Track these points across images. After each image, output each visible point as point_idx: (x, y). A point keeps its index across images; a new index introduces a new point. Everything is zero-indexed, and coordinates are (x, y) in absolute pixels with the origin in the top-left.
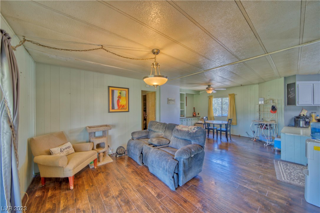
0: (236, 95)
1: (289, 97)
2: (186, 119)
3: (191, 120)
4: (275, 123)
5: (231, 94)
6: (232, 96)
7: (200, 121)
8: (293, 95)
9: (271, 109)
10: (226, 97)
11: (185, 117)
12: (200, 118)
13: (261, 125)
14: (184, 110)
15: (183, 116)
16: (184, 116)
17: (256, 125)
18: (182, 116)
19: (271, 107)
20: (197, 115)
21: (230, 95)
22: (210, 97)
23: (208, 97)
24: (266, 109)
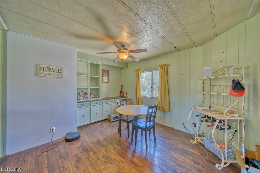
0: (169, 65)
3: (109, 102)
4: (239, 119)
6: (164, 68)
9: (230, 88)
13: (207, 118)
17: (198, 116)
19: (230, 83)
20: (125, 95)
21: (161, 66)
22: (138, 71)
23: (136, 70)
24: (216, 88)
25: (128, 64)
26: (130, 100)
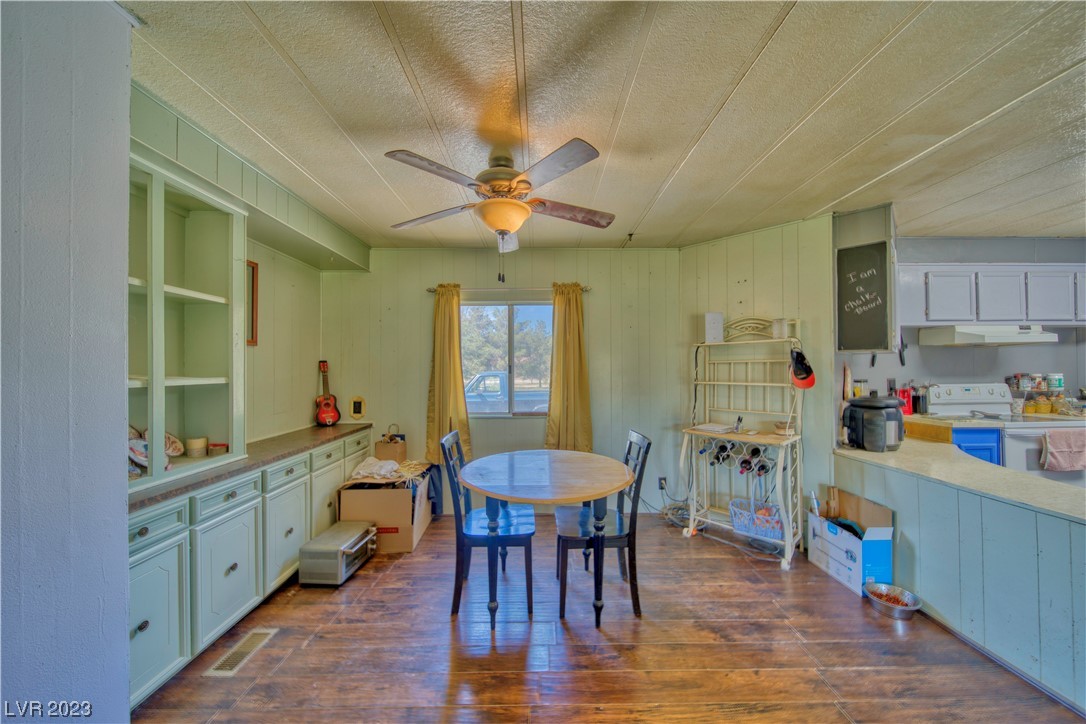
1: (852, 310)
2: (256, 474)
3: (299, 470)
5: (564, 285)
6: (571, 297)
7: (379, 456)
8: (876, 299)
10: (533, 297)
11: (238, 455)
12: (374, 436)
14: (226, 389)
15: (209, 452)
16: (227, 448)
18: (198, 444)
20: (348, 418)
21: (560, 289)
22: (442, 294)
23: (430, 291)
24: (723, 369)
25: (372, 252)
26: (398, 439)
